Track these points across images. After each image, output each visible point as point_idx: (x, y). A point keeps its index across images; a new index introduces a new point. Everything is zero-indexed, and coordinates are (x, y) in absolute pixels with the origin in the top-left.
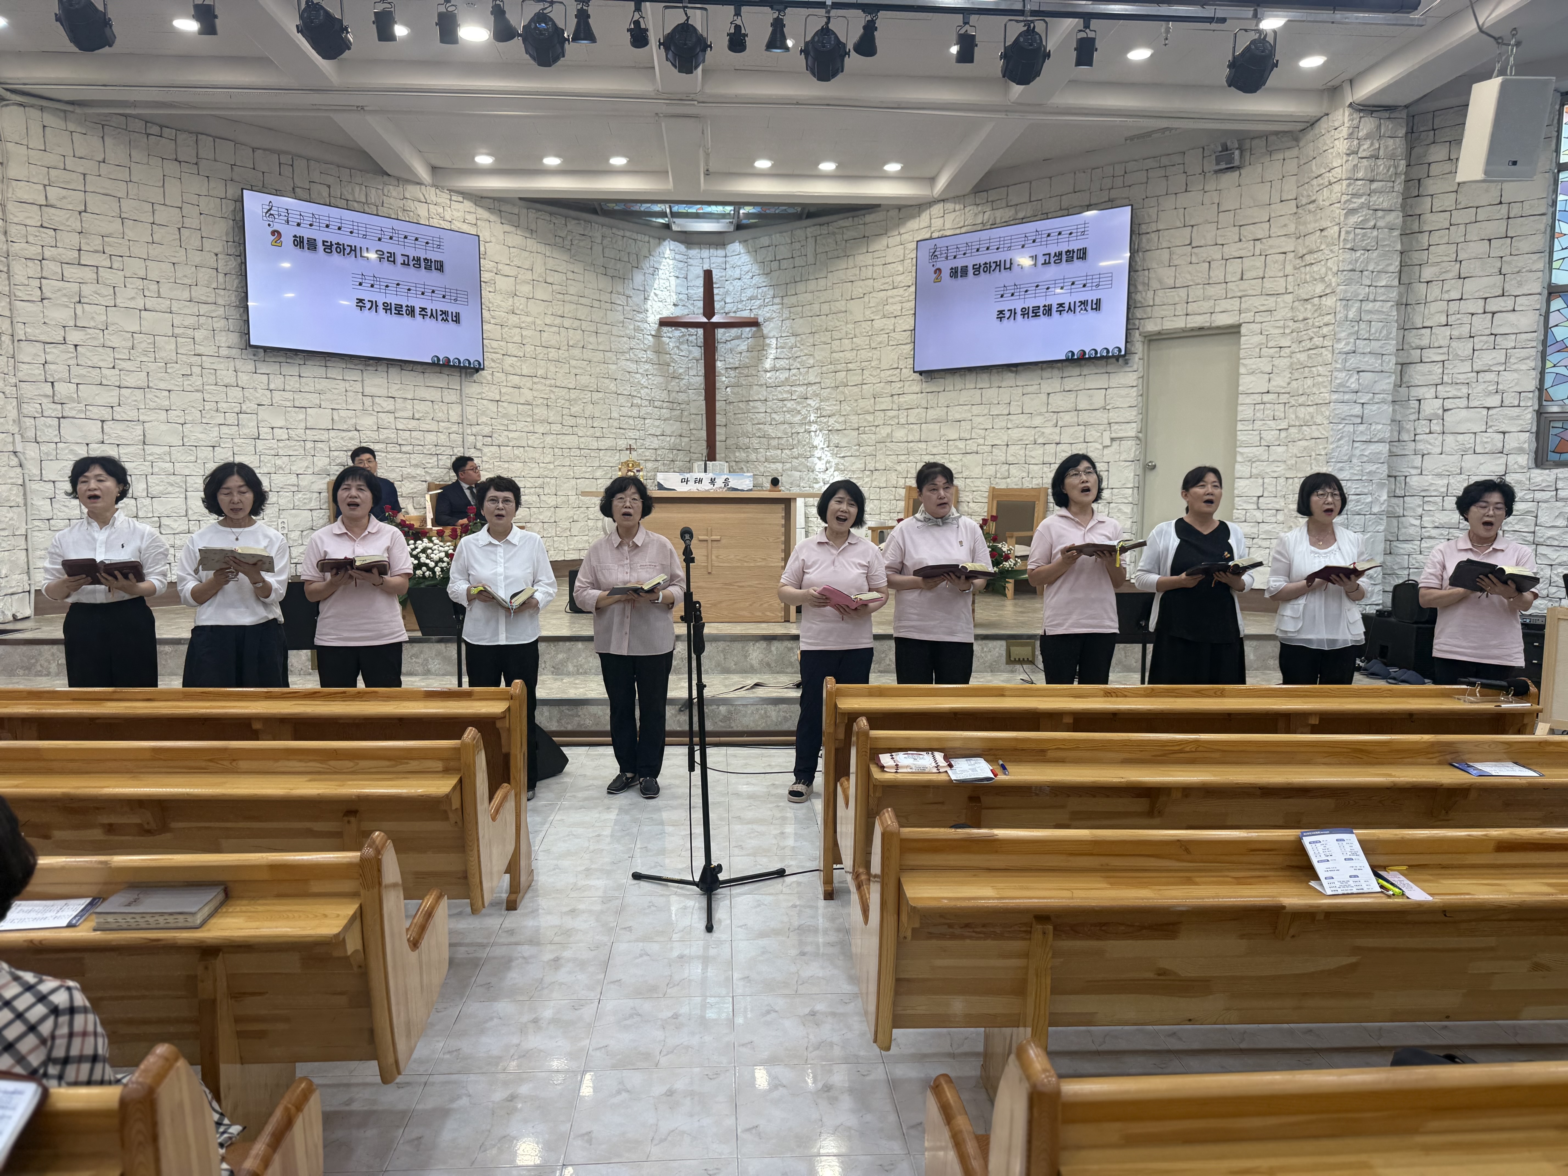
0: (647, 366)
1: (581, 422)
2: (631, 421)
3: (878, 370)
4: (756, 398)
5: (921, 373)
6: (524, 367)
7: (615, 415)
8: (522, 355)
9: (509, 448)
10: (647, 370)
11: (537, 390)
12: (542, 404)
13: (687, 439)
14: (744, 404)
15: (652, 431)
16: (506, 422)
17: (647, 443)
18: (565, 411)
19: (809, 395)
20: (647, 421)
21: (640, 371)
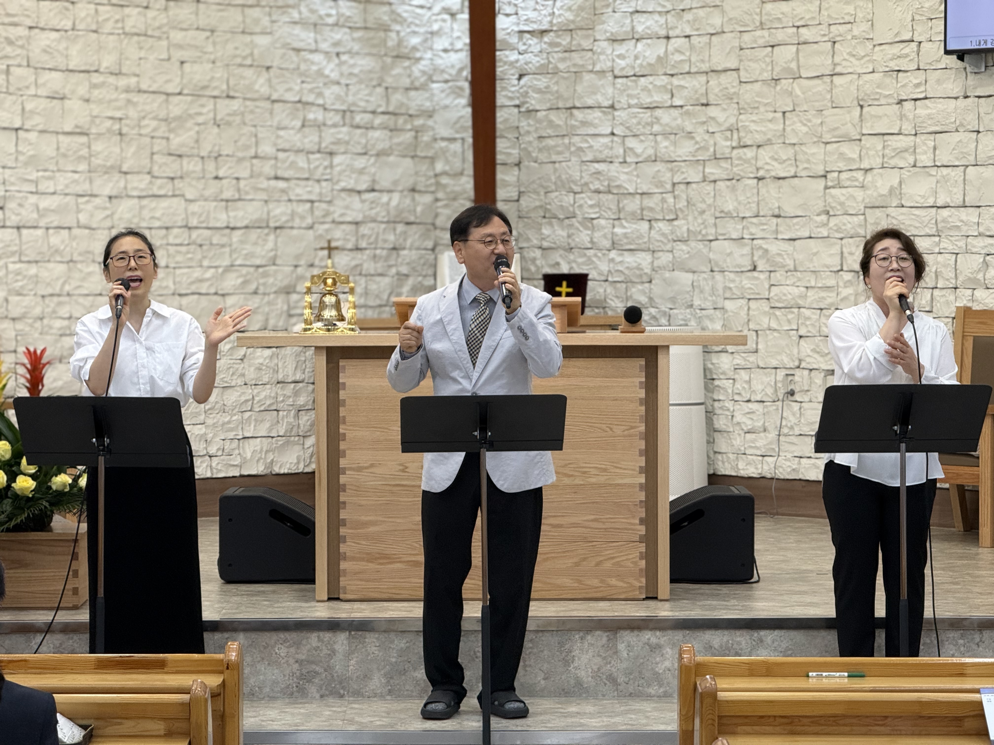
0: (338, 35)
1: (191, 167)
2: (301, 162)
3: (869, 45)
4: (590, 102)
5: (961, 55)
6: (74, 51)
7: (267, 149)
8: (68, 25)
9: (39, 232)
10: (337, 44)
11: (100, 102)
12: (109, 130)
13: (427, 199)
14: (563, 115)
15: (350, 184)
16: (34, 176)
17: (337, 212)
18: (159, 145)
19: (712, 99)
20: (337, 160)
21: (324, 46)
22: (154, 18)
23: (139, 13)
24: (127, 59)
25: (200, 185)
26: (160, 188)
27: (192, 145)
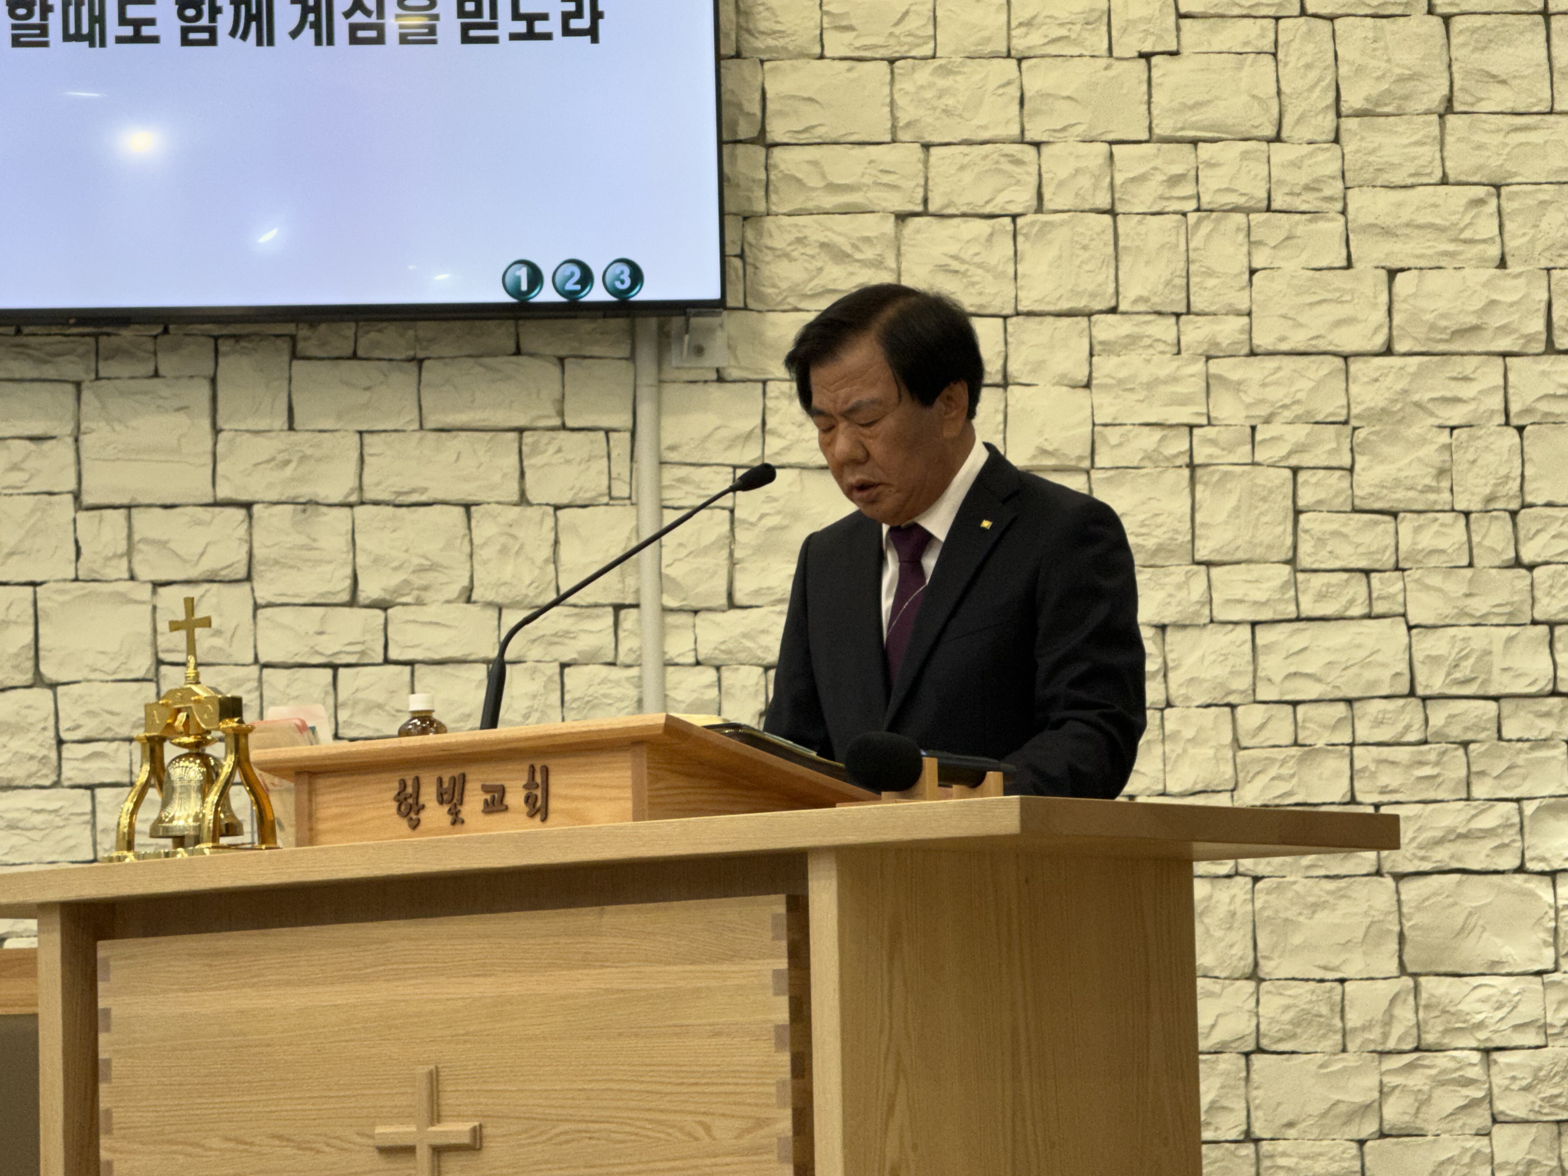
8: (1022, 200)
18: (1320, 488)
22: (1296, 164)
23: (1245, 155)
24: (1210, 273)
25: (1456, 585)
26: (1321, 596)
27: (1428, 481)
